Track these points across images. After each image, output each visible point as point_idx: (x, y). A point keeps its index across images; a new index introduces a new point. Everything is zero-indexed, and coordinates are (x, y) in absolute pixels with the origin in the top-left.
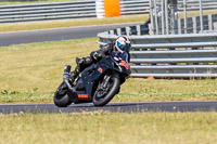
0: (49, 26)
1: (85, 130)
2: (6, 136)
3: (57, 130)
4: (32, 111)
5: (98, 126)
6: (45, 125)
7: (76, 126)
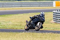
0: (40, 8)
1: (46, 38)
4: (32, 32)
5: (50, 37)
6: (35, 36)
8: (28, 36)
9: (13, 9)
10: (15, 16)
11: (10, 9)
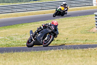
1: (91, 56)
2: (55, 60)
3: (78, 57)
4: (66, 49)
5: (96, 55)
7: (86, 55)
8: (61, 56)
9: (29, 14)
10: (33, 25)
11: (25, 15)
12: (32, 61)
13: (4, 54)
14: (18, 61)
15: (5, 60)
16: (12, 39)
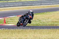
12: (51, 35)
13: (34, 30)
14: (42, 34)
15: (34, 33)
16: (40, 21)
